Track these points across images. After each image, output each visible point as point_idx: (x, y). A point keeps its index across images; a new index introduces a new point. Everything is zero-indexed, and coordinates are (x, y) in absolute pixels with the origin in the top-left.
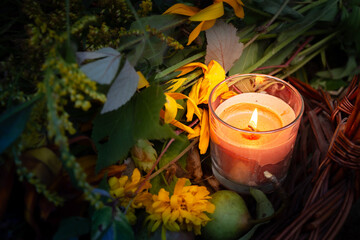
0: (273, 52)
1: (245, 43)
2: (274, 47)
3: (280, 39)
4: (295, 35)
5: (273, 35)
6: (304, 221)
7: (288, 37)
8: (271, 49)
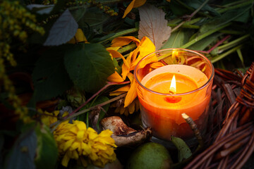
0: (196, 40)
1: (173, 28)
2: (197, 36)
3: (202, 30)
4: (214, 29)
5: (196, 27)
6: (215, 150)
7: (209, 30)
8: (195, 38)
